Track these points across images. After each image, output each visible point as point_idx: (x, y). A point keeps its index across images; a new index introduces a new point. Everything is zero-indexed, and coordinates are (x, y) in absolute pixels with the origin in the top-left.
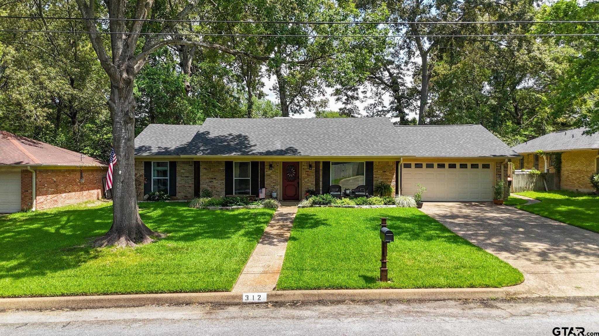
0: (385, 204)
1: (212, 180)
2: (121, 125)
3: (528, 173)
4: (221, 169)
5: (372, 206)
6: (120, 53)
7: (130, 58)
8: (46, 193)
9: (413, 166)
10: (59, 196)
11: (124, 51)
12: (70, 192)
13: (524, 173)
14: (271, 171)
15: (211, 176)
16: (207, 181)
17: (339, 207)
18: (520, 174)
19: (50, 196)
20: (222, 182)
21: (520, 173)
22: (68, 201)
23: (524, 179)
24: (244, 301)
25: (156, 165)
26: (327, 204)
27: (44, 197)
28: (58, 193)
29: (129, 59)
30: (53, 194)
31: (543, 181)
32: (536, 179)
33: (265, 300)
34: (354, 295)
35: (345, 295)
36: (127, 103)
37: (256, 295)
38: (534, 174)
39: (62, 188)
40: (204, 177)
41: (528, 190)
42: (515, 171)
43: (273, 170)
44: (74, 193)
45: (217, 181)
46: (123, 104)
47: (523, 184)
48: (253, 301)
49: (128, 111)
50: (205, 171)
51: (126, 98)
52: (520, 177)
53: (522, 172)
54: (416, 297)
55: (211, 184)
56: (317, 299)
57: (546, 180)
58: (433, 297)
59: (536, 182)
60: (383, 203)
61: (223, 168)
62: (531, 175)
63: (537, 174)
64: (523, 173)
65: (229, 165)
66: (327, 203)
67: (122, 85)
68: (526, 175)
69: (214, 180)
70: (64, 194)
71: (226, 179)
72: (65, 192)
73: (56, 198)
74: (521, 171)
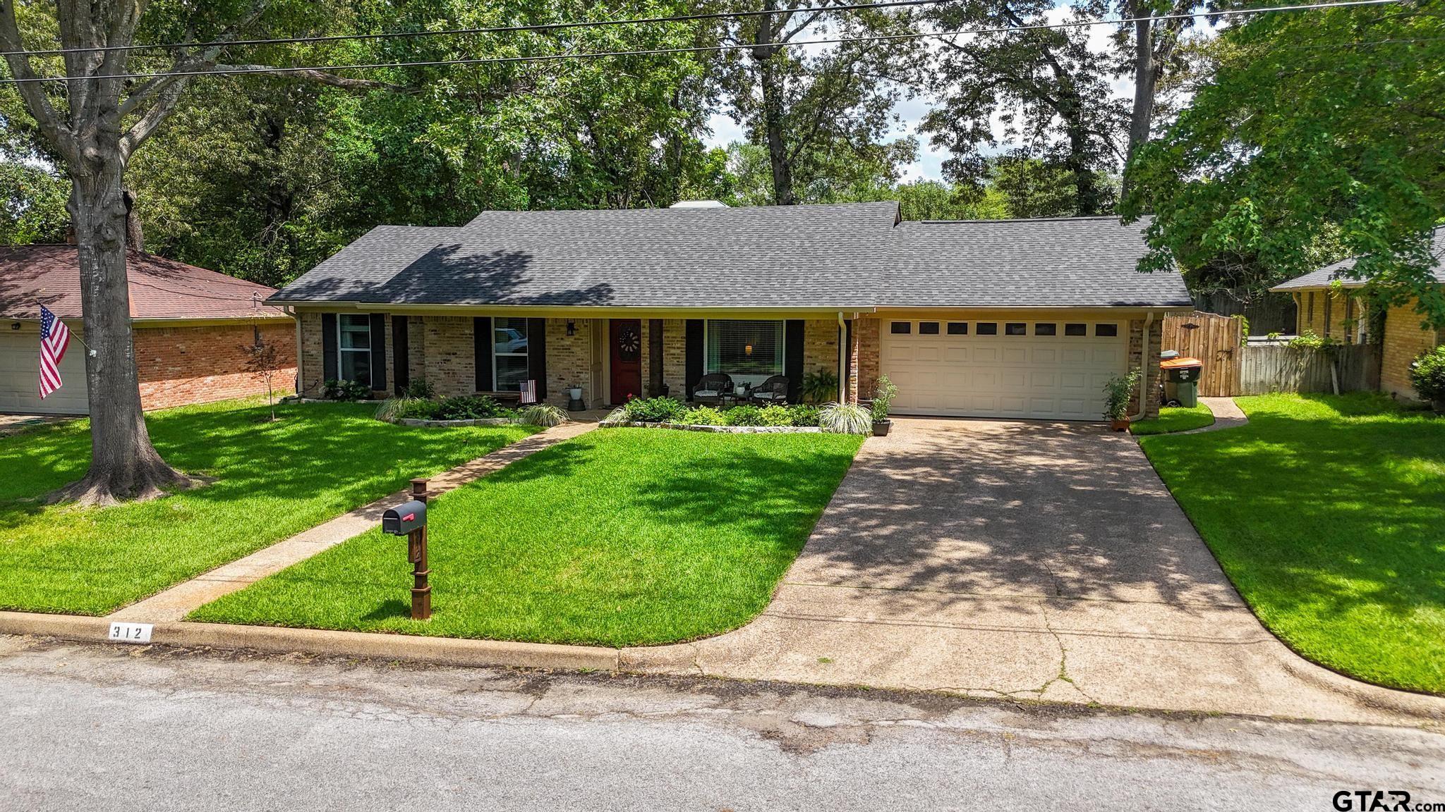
0: (795, 424)
1: (449, 357)
2: (89, 254)
3: (1286, 344)
4: (467, 332)
5: (757, 428)
6: (83, 103)
7: (104, 112)
8: (161, 377)
9: (915, 328)
10: (196, 381)
11: (91, 98)
12: (225, 372)
13: (1277, 344)
14: (572, 339)
15: (446, 347)
16: (439, 358)
17: (683, 428)
18: (1264, 347)
19: (169, 384)
20: (469, 361)
21: (1264, 343)
22: (221, 393)
23: (1274, 360)
24: (111, 637)
25: (347, 321)
26: (659, 420)
27: (155, 385)
28: (192, 376)
29: (100, 115)
30: (180, 377)
31: (1329, 366)
32: (1311, 360)
33: (148, 640)
34: (312, 642)
35: (296, 641)
36: (98, 209)
37: (133, 627)
38: (1302, 347)
39: (203, 364)
40: (431, 350)
41: (1285, 389)
42: (1249, 338)
43: (577, 336)
44: (237, 375)
45: (458, 360)
46: (91, 210)
47: (1268, 373)
48: (127, 640)
49: (101, 225)
50: (432, 337)
51: (97, 197)
52: (1263, 355)
53: (1270, 340)
54: (432, 656)
55: (446, 366)
56: (242, 644)
57: (1337, 363)
58: (465, 659)
59: (1308, 370)
60: (789, 420)
61: (469, 331)
62: (1296, 352)
63: (1311, 348)
64: (1272, 343)
65: (482, 325)
66: (660, 418)
67: (85, 170)
68: (1279, 351)
69: (452, 358)
70: (211, 378)
71: (476, 354)
72: (213, 373)
73: (188, 386)
74: (1266, 338)
